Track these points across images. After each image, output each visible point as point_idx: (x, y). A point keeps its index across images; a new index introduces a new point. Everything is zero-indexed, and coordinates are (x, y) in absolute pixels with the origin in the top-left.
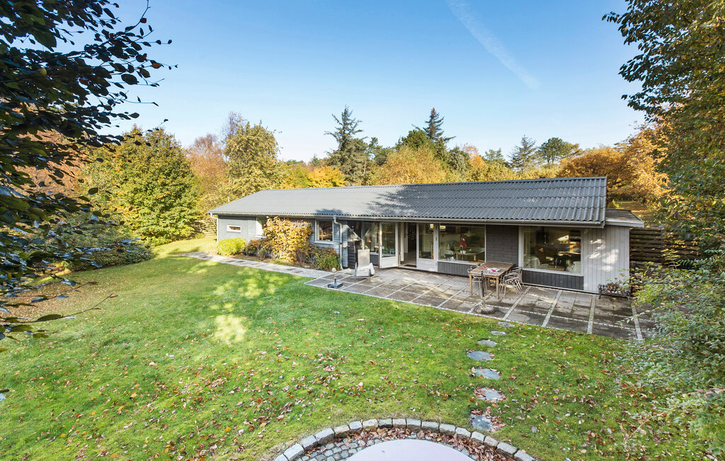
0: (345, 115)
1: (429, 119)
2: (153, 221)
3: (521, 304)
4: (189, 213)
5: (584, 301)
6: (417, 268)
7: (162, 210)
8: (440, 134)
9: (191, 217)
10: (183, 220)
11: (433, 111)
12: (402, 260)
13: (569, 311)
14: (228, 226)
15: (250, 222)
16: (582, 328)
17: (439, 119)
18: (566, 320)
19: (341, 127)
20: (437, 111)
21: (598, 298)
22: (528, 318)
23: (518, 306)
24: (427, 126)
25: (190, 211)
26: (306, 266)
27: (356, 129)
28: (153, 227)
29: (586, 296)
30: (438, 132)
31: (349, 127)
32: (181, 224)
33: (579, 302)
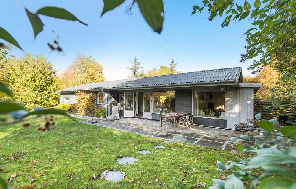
0: (135, 60)
1: (171, 63)
2: (34, 96)
3: (187, 133)
4: (53, 94)
5: (225, 133)
6: (143, 117)
7: (39, 91)
8: (176, 70)
9: (55, 96)
10: (51, 97)
11: (173, 60)
12: (137, 113)
13: (214, 137)
14: (65, 98)
15: (72, 95)
16: (219, 146)
17: (175, 63)
18: (210, 142)
19: (134, 65)
20: (174, 60)
21: (234, 132)
22: (186, 140)
23: (185, 134)
24: (170, 66)
25: (54, 93)
26: (90, 116)
27: (140, 67)
28: (35, 99)
29: (227, 131)
30: (175, 69)
31: (137, 65)
32: (50, 99)
33: (222, 133)
